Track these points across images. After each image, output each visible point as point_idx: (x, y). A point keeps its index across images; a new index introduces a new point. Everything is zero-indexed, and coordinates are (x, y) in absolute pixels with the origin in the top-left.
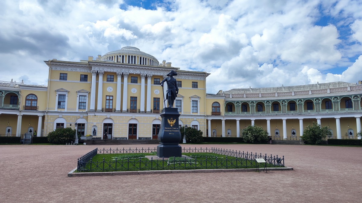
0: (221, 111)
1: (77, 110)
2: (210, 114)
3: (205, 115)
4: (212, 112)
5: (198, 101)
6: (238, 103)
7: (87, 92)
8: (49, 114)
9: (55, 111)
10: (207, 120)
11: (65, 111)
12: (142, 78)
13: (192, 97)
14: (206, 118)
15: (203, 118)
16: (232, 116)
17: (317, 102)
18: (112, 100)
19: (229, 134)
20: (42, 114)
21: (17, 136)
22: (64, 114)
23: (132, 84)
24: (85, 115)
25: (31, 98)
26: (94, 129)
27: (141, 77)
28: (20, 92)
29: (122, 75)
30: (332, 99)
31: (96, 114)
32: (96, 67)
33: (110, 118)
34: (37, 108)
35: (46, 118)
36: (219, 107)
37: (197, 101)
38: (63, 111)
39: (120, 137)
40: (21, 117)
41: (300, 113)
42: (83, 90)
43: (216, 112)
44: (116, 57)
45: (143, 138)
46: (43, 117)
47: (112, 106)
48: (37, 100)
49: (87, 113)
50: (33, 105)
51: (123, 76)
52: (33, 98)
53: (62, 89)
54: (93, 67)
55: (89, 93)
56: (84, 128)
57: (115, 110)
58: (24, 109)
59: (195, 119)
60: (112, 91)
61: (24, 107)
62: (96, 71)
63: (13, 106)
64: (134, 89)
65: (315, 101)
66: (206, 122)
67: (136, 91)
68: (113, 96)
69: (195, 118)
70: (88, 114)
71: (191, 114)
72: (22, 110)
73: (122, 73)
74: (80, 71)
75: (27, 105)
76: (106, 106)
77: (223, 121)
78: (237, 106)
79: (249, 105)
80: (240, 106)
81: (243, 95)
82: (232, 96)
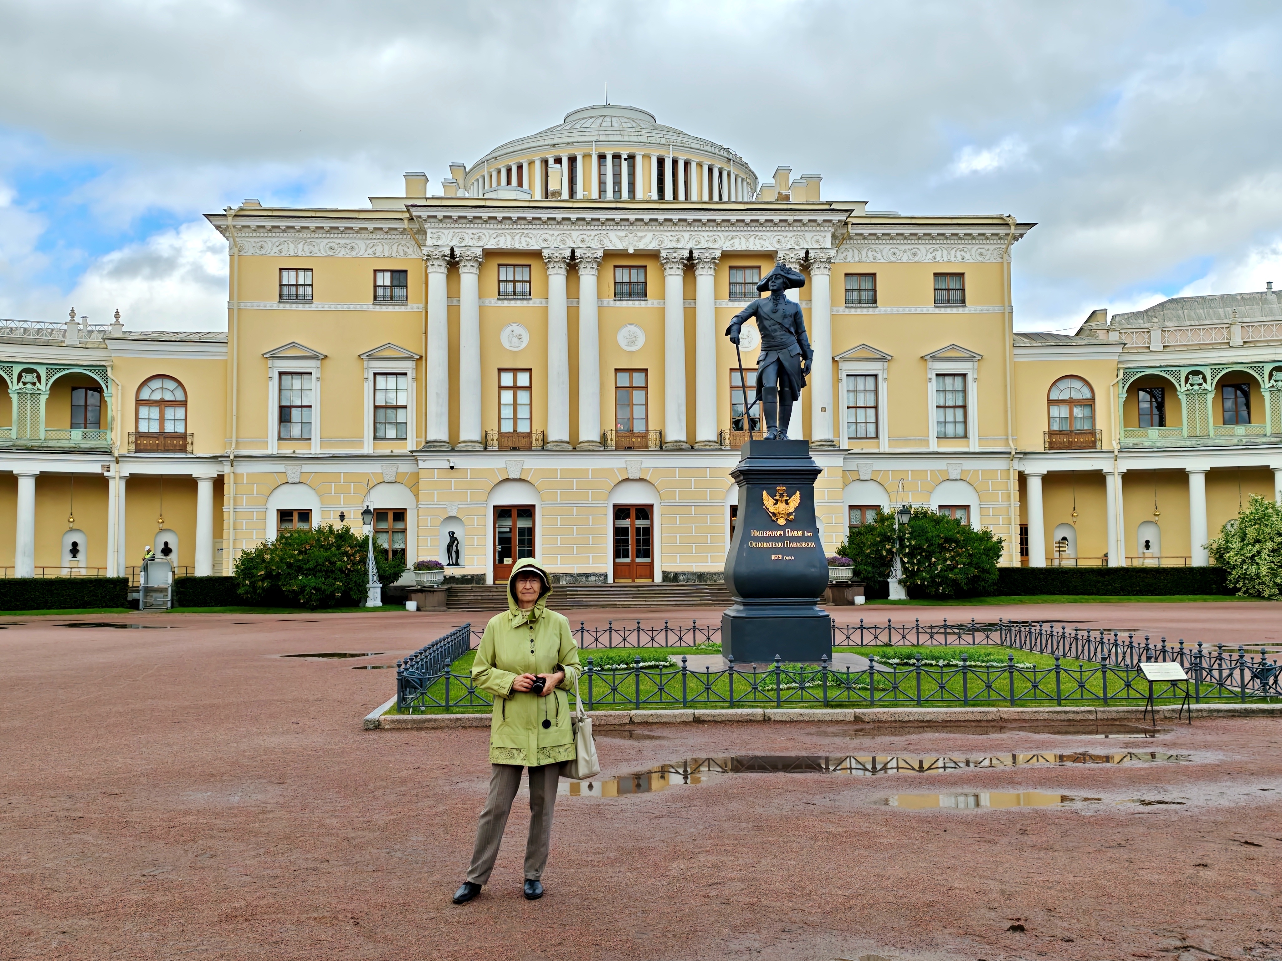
0: (1098, 427)
1: (368, 448)
2: (1037, 443)
3: (1012, 447)
4: (1051, 433)
5: (970, 378)
6: (1198, 379)
7: (410, 358)
8: (243, 468)
9: (269, 452)
10: (1023, 478)
11: (313, 452)
12: (668, 272)
13: (934, 358)
14: (1018, 466)
15: (1000, 464)
16: (1163, 450)
18: (529, 388)
19: (1147, 545)
20: (212, 471)
21: (111, 573)
22: (309, 468)
23: (618, 304)
24: (405, 467)
25: (157, 396)
26: (452, 534)
27: (663, 265)
28: (109, 369)
29: (568, 265)
31: (458, 461)
32: (446, 231)
33: (521, 480)
34: (189, 440)
35: (229, 488)
36: (1090, 403)
37: (964, 376)
38: (302, 450)
39: (575, 570)
40: (123, 484)
42: (388, 346)
43: (1070, 433)
44: (538, 165)
45: (684, 574)
46: (219, 483)
47: (528, 422)
48: (184, 404)
49: (412, 456)
50: (169, 428)
51: (576, 265)
52: (168, 397)
53: (293, 345)
54: (429, 231)
55: (421, 360)
56: (404, 531)
57: (544, 441)
58: (133, 447)
59: (954, 474)
60: (524, 345)
61: (133, 439)
62: (447, 252)
63: (85, 437)
64: (633, 329)
66: (1014, 485)
67: (641, 341)
68: (530, 370)
69: (954, 468)
70: (421, 464)
71: (934, 446)
72: (124, 452)
73: (568, 253)
74: (370, 251)
75: (143, 428)
76: (500, 419)
77: (1109, 480)
78: (1188, 392)
79: (1262, 386)
80: (1206, 394)
81: (1229, 332)
82: (1163, 337)
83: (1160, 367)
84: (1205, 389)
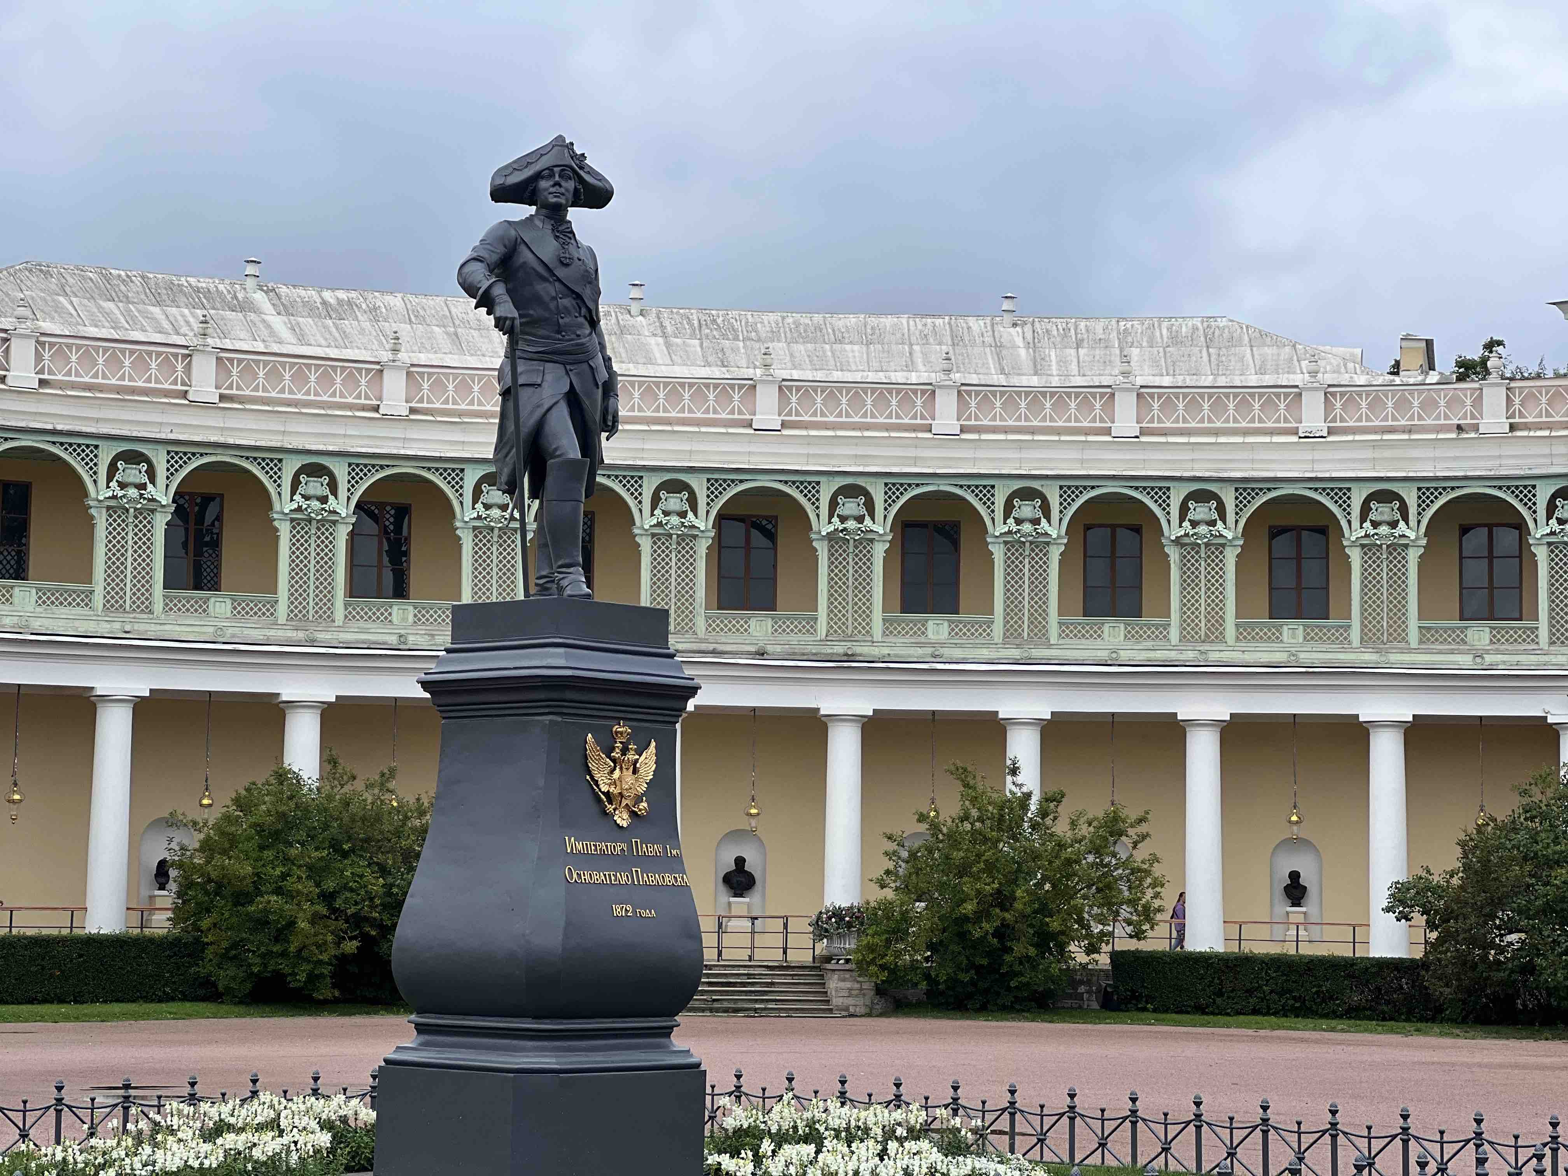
6: (134, 474)
17: (1027, 527)
30: (1165, 507)
41: (839, 649)
65: (999, 514)
78: (112, 503)
79: (277, 506)
80: (153, 511)
81: (188, 368)
82: (39, 357)
83: (54, 432)
84: (153, 500)
